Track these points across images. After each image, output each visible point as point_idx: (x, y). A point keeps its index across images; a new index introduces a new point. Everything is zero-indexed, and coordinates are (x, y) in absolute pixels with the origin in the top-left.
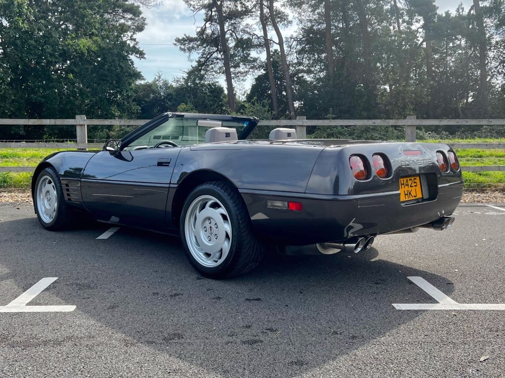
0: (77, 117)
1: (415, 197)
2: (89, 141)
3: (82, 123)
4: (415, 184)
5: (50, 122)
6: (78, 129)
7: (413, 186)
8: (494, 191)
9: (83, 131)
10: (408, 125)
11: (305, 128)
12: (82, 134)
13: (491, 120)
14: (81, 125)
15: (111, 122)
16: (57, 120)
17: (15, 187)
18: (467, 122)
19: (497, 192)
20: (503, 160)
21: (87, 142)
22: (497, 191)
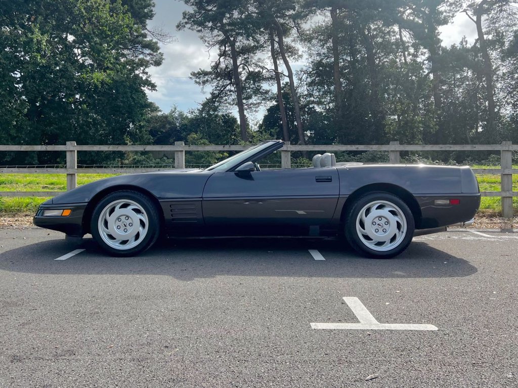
0: (68, 143)
2: (78, 167)
3: (72, 149)
5: (41, 148)
6: (68, 155)
8: (482, 217)
9: (73, 157)
10: (391, 151)
11: (290, 154)
12: (72, 159)
13: (474, 146)
14: (71, 151)
15: (100, 148)
16: (49, 146)
17: (6, 211)
18: (451, 148)
19: (485, 218)
20: (494, 187)
21: (76, 167)
22: (484, 216)
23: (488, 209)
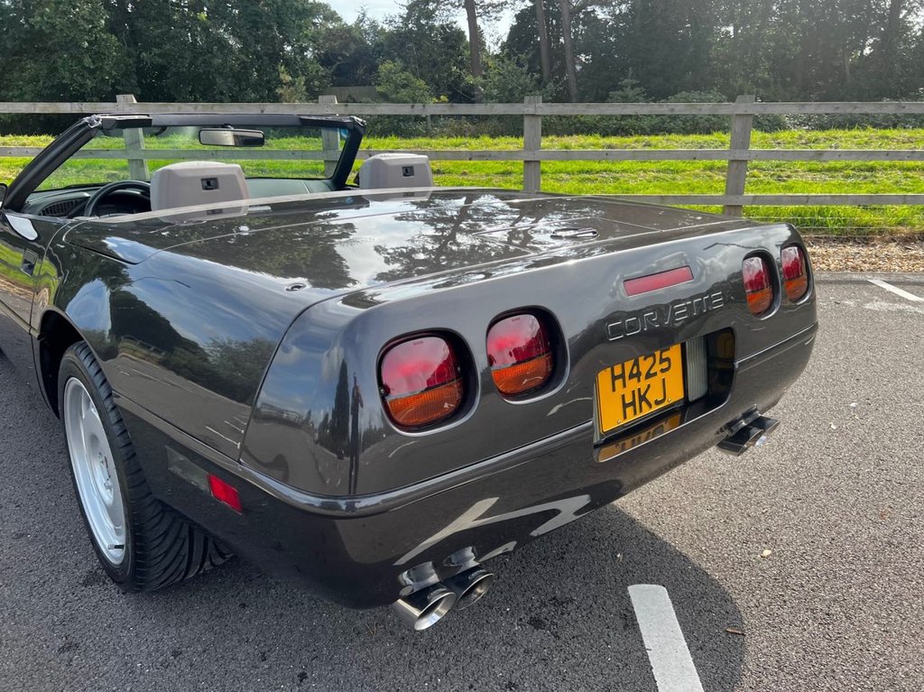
0: (119, 97)
1: (657, 403)
3: (128, 109)
4: (665, 365)
5: (71, 108)
7: (655, 374)
8: (888, 242)
10: (737, 115)
15: (179, 108)
16: (85, 103)
18: (856, 108)
19: (894, 244)
21: (142, 146)
22: (894, 241)
23: (900, 228)
